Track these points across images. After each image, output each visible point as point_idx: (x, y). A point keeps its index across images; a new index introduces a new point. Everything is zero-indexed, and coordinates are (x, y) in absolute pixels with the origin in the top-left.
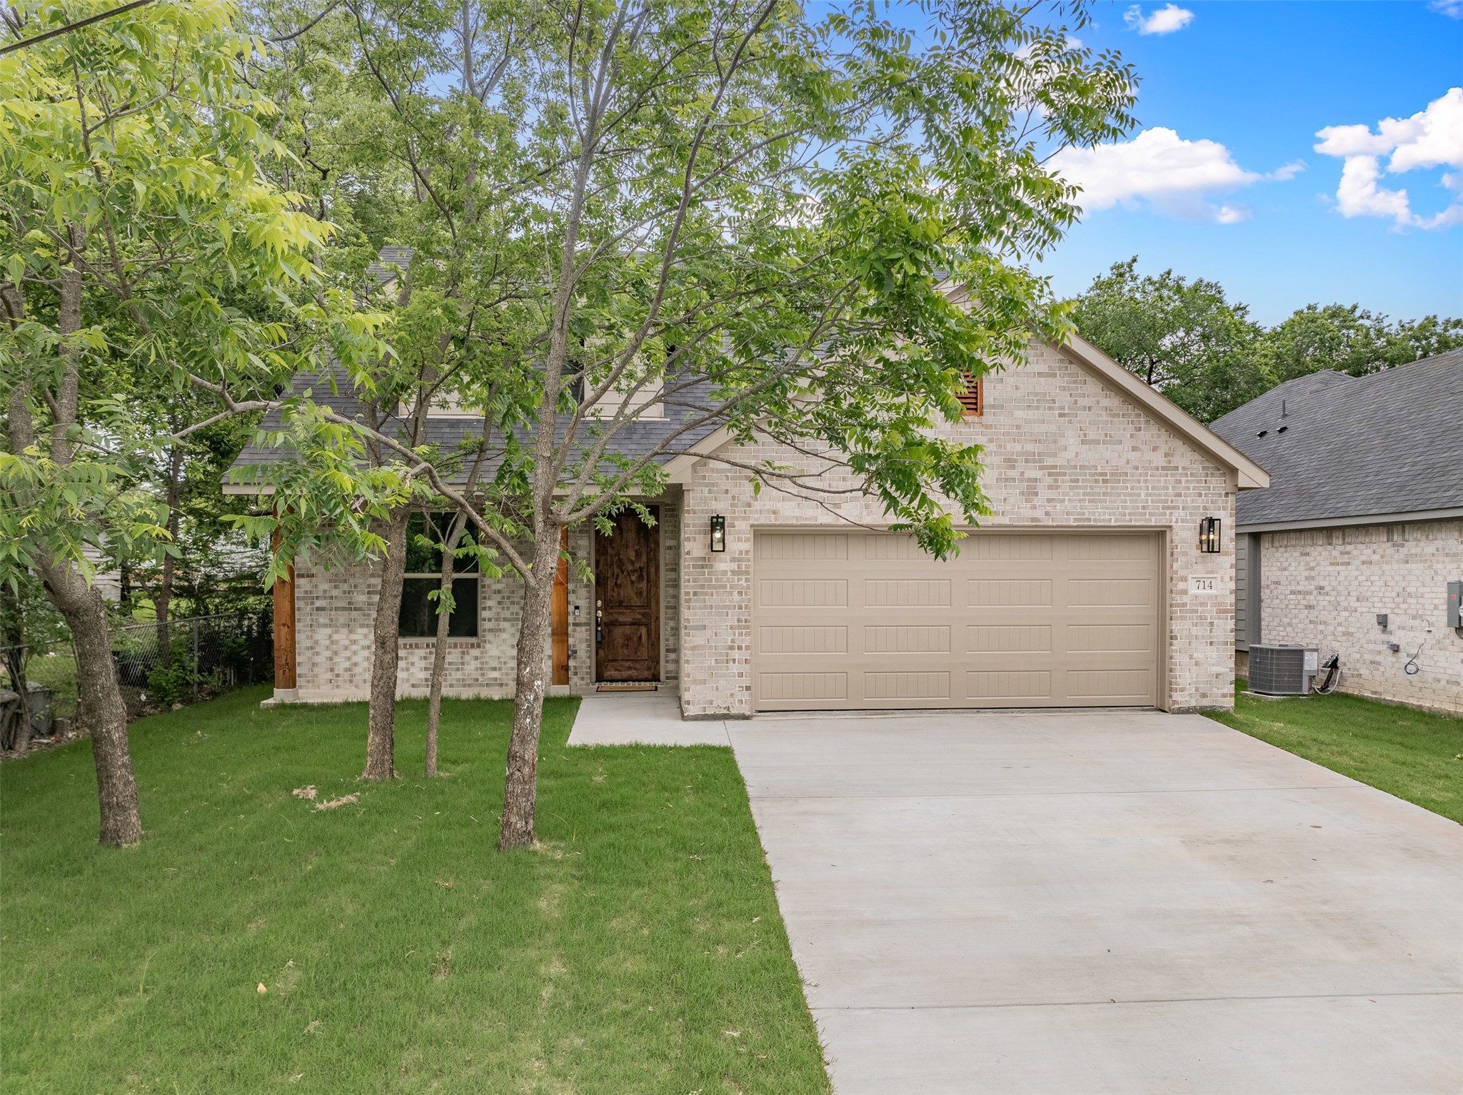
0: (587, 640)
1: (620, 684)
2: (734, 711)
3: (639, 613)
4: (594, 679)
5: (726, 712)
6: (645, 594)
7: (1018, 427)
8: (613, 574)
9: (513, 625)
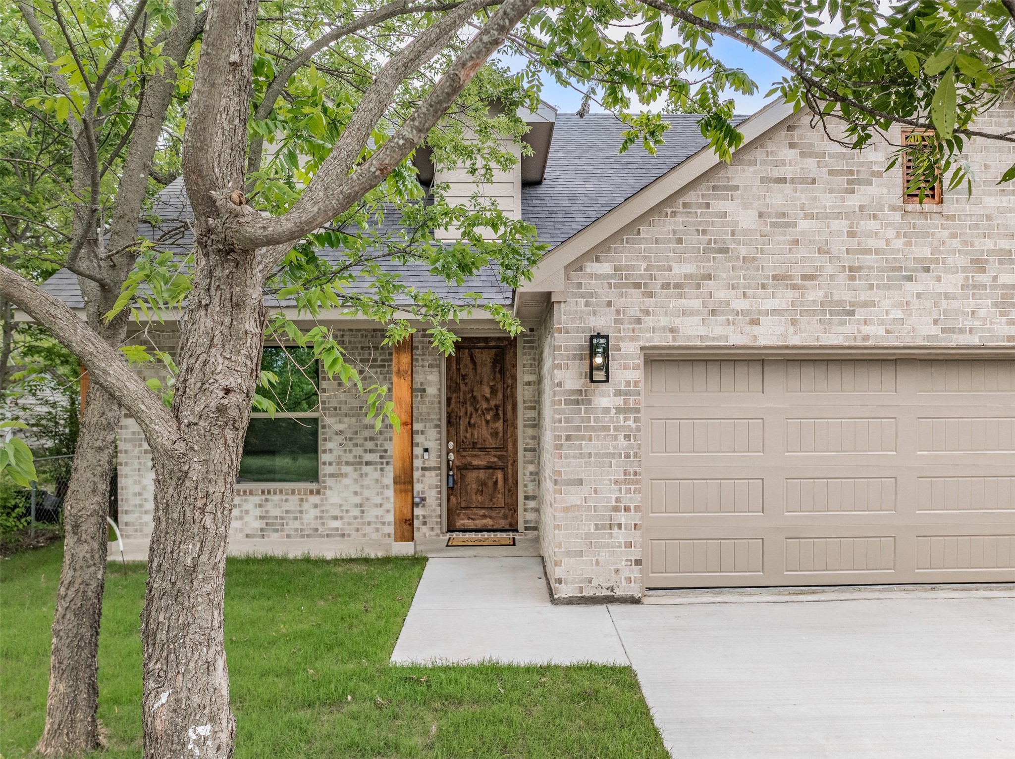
0: (437, 486)
1: (473, 535)
2: (619, 593)
3: (495, 456)
4: (445, 529)
5: (609, 593)
6: (501, 434)
7: (989, 218)
8: (466, 413)
9: (356, 470)
